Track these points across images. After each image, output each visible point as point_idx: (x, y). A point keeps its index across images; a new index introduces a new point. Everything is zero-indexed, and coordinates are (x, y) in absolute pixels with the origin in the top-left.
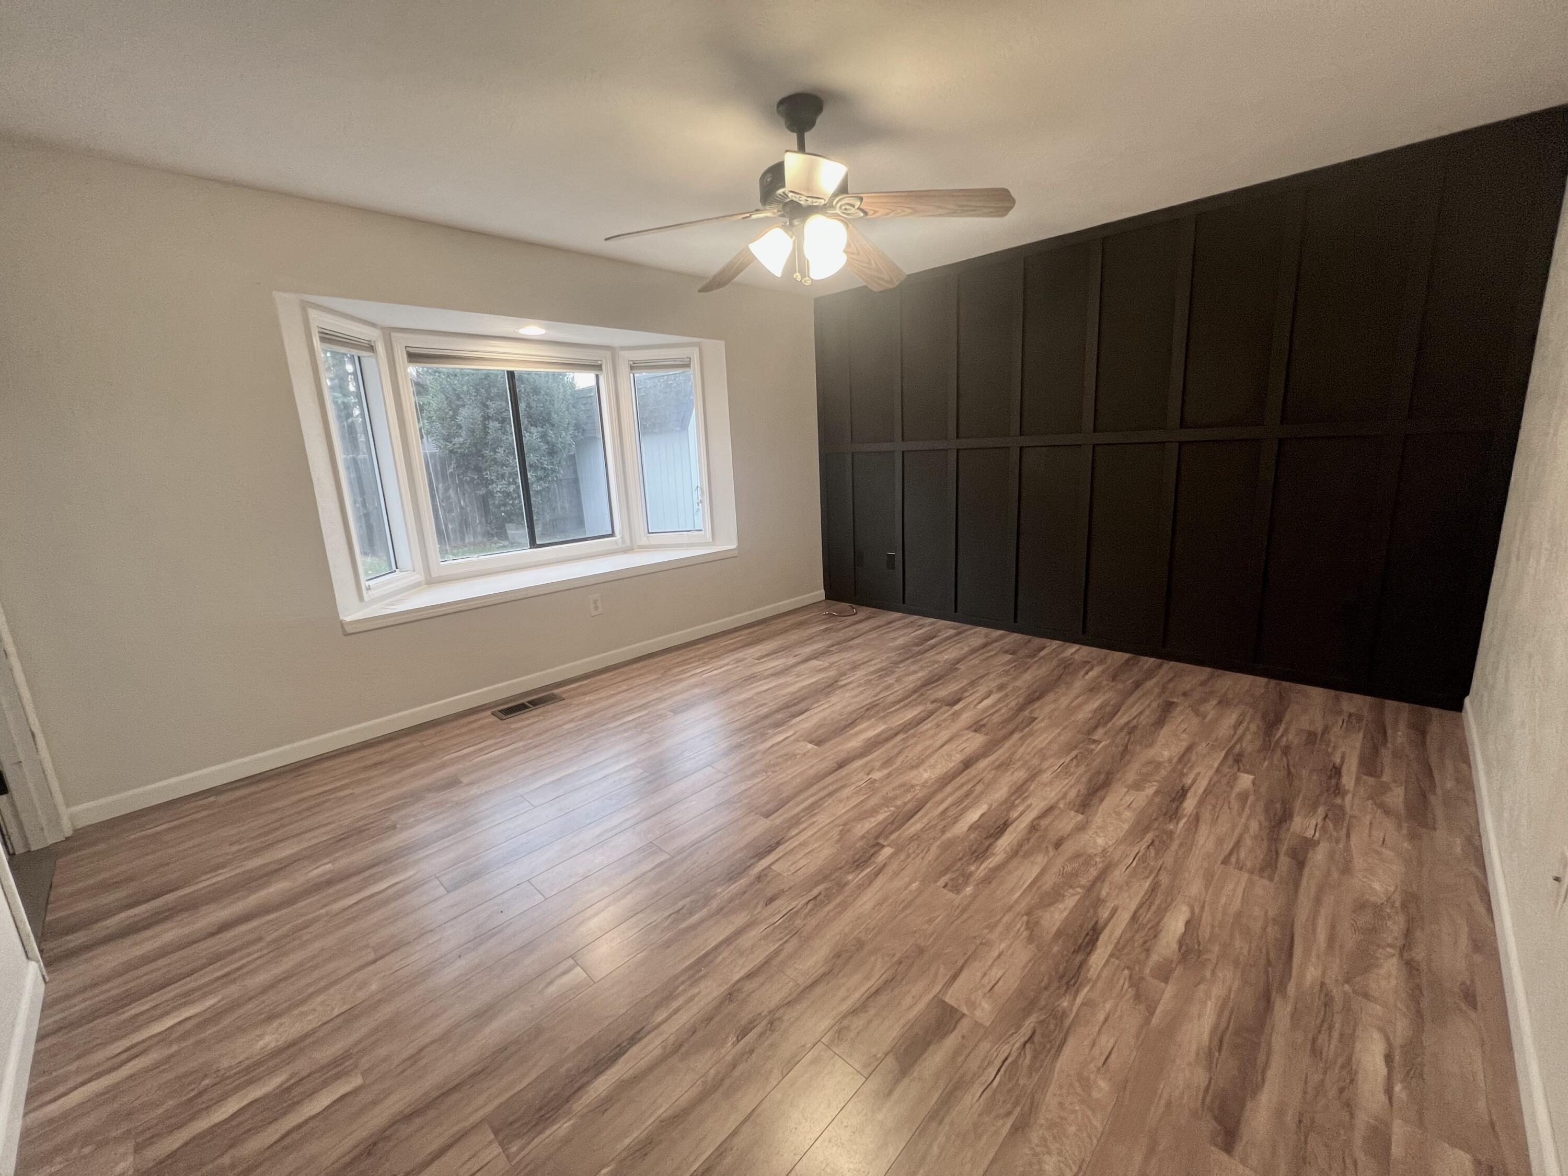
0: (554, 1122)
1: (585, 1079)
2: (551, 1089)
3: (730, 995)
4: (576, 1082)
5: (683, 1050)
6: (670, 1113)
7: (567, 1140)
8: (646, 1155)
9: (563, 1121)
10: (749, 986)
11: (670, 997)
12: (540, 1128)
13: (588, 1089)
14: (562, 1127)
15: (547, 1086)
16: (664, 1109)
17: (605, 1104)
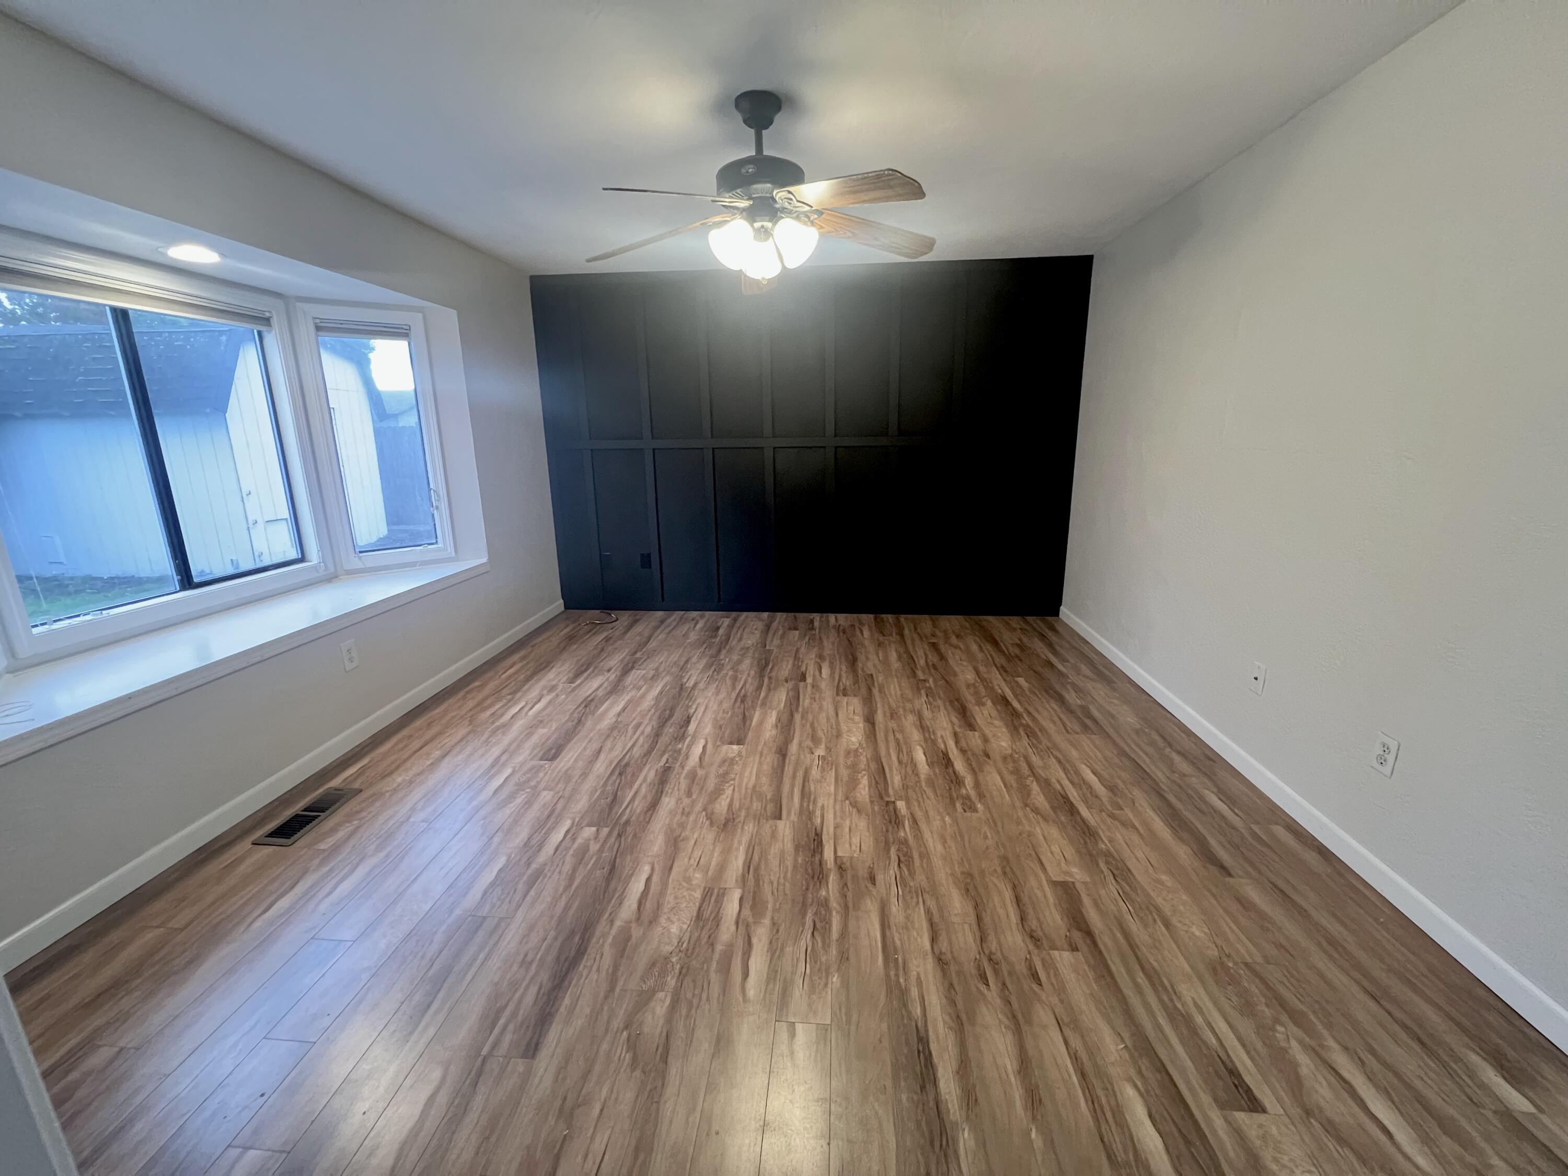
0: (955, 1141)
1: (931, 1096)
2: (918, 1122)
3: (941, 962)
4: (928, 1102)
5: (964, 1017)
6: (1015, 1064)
7: (982, 1144)
8: (1040, 1100)
9: (961, 1135)
10: (944, 945)
11: (903, 993)
12: (950, 1152)
13: (943, 1098)
14: (966, 1140)
15: (911, 1125)
16: (1010, 1064)
17: (970, 1097)
